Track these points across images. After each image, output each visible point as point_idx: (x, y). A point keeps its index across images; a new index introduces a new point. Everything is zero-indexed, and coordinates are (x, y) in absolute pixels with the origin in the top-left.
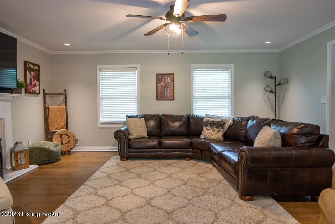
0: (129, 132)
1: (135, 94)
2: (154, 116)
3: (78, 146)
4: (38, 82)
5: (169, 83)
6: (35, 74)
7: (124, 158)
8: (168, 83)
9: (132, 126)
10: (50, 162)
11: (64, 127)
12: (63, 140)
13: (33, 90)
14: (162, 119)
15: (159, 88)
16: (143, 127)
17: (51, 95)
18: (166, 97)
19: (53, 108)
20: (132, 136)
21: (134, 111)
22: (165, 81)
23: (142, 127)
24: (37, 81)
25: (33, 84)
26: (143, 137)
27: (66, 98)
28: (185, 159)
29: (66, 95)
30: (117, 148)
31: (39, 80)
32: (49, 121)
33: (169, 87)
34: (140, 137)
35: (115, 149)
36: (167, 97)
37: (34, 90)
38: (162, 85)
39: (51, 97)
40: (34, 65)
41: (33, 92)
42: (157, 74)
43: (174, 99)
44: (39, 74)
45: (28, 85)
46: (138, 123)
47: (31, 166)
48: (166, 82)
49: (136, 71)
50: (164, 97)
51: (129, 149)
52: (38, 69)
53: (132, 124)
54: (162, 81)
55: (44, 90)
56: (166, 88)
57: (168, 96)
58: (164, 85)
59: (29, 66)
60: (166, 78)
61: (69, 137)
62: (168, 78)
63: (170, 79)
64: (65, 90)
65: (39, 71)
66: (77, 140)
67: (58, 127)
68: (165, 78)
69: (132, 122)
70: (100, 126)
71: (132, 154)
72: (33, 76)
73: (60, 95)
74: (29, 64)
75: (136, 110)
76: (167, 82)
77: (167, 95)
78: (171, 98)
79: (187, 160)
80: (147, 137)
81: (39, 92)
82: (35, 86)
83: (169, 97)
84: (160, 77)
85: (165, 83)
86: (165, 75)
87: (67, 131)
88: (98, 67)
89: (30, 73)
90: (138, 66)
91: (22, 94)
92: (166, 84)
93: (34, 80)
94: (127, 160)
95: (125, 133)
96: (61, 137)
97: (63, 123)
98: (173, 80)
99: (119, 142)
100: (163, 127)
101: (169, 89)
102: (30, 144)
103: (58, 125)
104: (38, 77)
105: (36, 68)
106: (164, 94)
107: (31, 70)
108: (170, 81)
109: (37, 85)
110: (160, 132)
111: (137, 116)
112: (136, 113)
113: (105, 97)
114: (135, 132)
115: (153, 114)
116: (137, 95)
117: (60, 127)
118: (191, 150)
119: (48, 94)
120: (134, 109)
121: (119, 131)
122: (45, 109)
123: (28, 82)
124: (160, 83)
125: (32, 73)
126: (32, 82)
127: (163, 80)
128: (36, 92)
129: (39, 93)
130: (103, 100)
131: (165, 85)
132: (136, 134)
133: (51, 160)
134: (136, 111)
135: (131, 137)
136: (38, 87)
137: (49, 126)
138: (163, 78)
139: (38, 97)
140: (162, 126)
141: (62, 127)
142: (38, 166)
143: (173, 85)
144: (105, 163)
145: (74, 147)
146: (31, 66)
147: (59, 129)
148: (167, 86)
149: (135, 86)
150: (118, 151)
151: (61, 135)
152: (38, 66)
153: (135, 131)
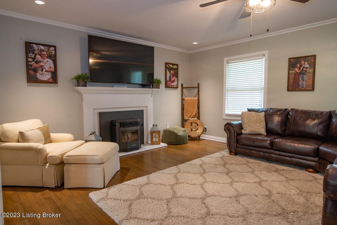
0: (243, 126)
1: (262, 85)
2: (280, 110)
3: (207, 134)
4: (177, 79)
5: (307, 68)
6: (174, 72)
7: (232, 152)
8: (305, 69)
9: (246, 120)
10: (177, 143)
11: (196, 116)
12: (193, 127)
13: (171, 85)
14: (290, 115)
15: (292, 76)
16: (259, 123)
17: (189, 89)
18: (301, 87)
19: (188, 100)
20: (245, 131)
21: (260, 103)
22: (301, 66)
23: (257, 122)
24: (175, 77)
25: (172, 81)
26: (258, 133)
27: (199, 91)
28: (307, 170)
29: (198, 88)
30: (226, 139)
31: (177, 77)
32: (184, 110)
33: (306, 74)
34: (254, 133)
35: (224, 140)
36: (303, 87)
37: (173, 85)
38: (296, 71)
39: (189, 90)
40: (173, 65)
41: (172, 87)
42: (290, 59)
43: (313, 89)
44: (178, 72)
45: (167, 82)
46: (253, 118)
47: (161, 144)
48: (302, 68)
49: (264, 59)
50: (299, 86)
51: (237, 144)
52: (177, 68)
53: (246, 117)
54: (295, 67)
55: (182, 85)
56: (302, 76)
57: (305, 85)
58: (298, 72)
59: (169, 66)
60: (303, 62)
61: (198, 125)
62: (305, 62)
63: (308, 63)
64: (198, 84)
65: (177, 69)
66: (206, 128)
67: (191, 116)
68: (301, 63)
69: (246, 116)
70: (224, 118)
71: (240, 149)
72: (172, 74)
73: (194, 88)
74: (169, 64)
75: (261, 103)
76: (304, 67)
77: (303, 84)
78: (309, 88)
79: (310, 172)
80: (265, 134)
81: (177, 86)
82: (174, 81)
83: (305, 87)
84: (294, 62)
85: (300, 69)
86: (300, 59)
87: (198, 120)
88: (225, 59)
89: (170, 72)
90: (266, 52)
91: (160, 88)
92: (302, 70)
93: (173, 77)
94: (236, 155)
95: (234, 126)
96: (192, 125)
97: (195, 112)
98: (312, 64)
99: (228, 135)
100: (288, 125)
101: (305, 77)
102: (168, 127)
103: (190, 114)
104: (177, 74)
105: (175, 67)
106: (299, 83)
107: (170, 69)
108: (308, 66)
109: (175, 81)
110: (285, 130)
111: (259, 110)
112: (262, 107)
113: (230, 89)
114: (248, 127)
115: (279, 107)
116: (263, 86)
117: (192, 116)
118: (317, 159)
119: (185, 88)
120: (259, 101)
121: (228, 124)
122: (183, 100)
123: (168, 79)
124: (293, 70)
125: (172, 72)
126: (172, 79)
127: (298, 65)
128: (175, 87)
129: (177, 88)
130: (229, 92)
131: (300, 72)
132: (249, 129)
133: (177, 142)
134: (262, 105)
135: (243, 131)
136: (177, 82)
137: (184, 115)
138: (298, 63)
139: (177, 90)
140: (288, 123)
141: (193, 116)
142: (167, 145)
143: (312, 70)
144: (214, 153)
145: (201, 134)
146: (171, 66)
147: (192, 118)
148: (303, 73)
149: (261, 76)
150: (226, 143)
151: (191, 123)
152: (177, 65)
153: (248, 125)
